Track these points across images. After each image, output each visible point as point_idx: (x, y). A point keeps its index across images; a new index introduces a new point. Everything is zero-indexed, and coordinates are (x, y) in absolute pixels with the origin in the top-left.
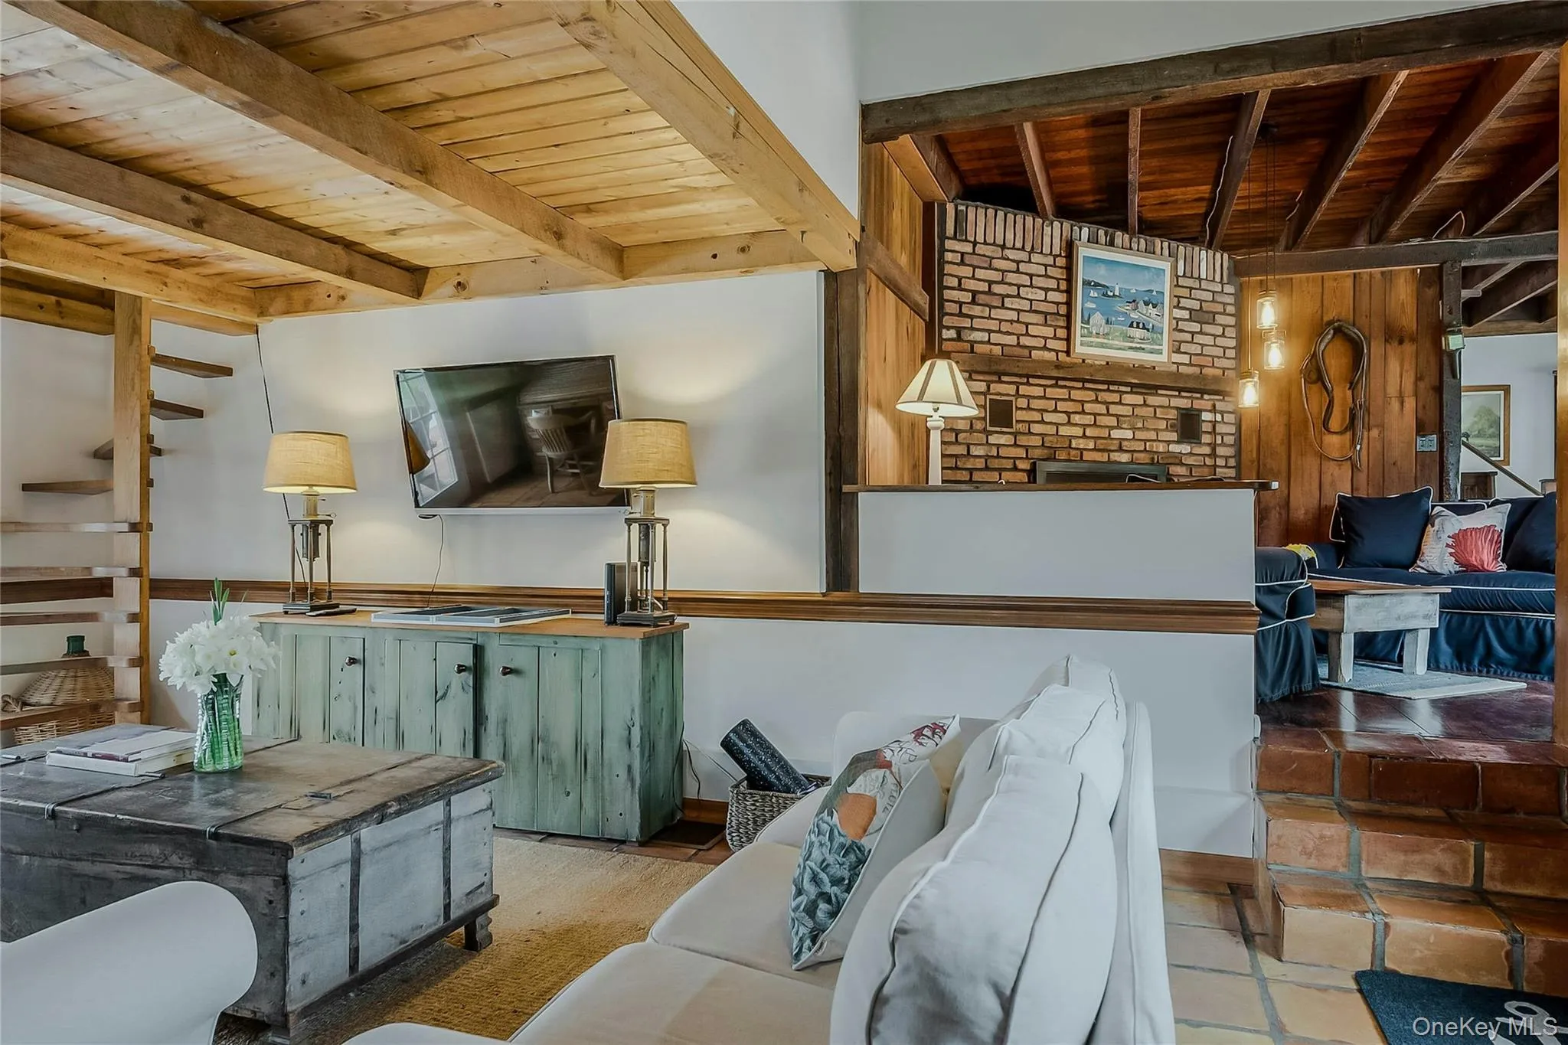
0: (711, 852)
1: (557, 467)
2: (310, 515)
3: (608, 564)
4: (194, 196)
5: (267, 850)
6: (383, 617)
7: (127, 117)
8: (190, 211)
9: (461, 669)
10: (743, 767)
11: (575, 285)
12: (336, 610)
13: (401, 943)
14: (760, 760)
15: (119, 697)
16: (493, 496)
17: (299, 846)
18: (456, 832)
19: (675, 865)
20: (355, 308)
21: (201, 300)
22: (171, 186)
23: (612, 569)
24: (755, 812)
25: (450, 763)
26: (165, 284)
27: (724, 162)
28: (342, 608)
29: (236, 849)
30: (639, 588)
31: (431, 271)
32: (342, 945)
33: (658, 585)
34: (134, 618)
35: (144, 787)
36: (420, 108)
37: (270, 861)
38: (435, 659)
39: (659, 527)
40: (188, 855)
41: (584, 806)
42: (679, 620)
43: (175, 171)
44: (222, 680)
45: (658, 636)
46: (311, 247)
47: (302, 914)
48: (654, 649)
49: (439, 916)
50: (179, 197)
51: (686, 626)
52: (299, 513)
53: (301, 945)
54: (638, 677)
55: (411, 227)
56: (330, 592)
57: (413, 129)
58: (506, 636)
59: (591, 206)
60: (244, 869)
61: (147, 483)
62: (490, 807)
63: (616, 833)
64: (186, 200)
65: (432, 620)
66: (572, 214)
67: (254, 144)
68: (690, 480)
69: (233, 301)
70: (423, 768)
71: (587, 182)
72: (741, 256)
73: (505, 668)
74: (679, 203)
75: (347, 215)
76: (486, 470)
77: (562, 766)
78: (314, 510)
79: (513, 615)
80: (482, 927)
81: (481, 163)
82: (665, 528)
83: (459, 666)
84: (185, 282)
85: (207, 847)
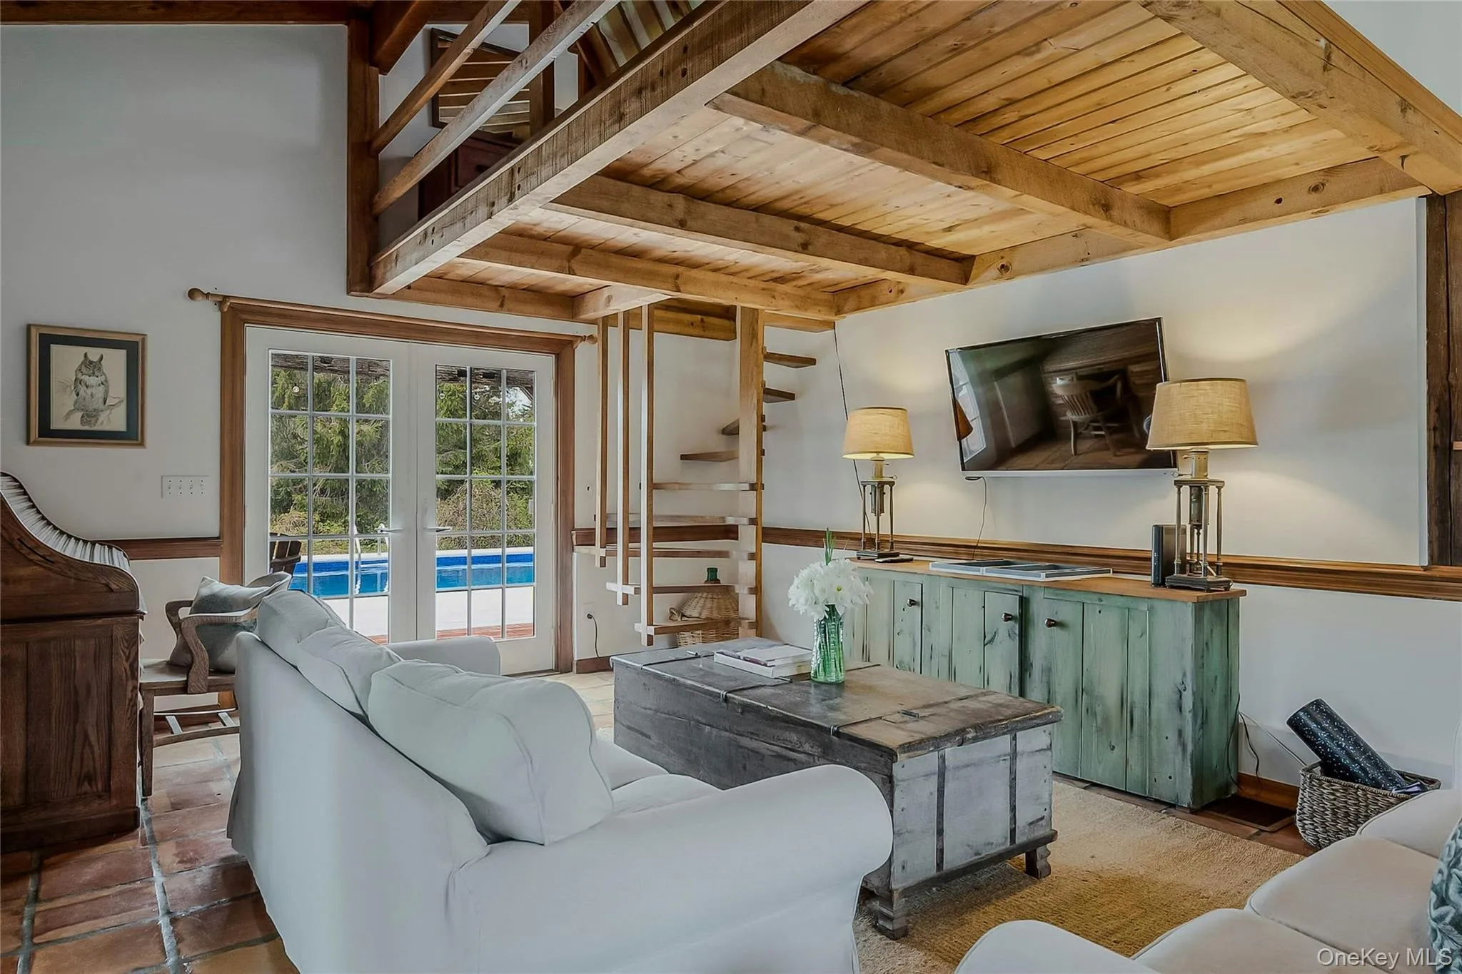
0: (1274, 835)
1: (1081, 430)
2: (878, 477)
3: (1155, 526)
4: (802, 225)
5: (876, 752)
6: (941, 567)
7: (766, 173)
8: (800, 238)
9: (1008, 618)
10: (1317, 752)
11: (1117, 253)
12: (897, 558)
13: (976, 854)
14: (1339, 746)
15: (742, 616)
16: (1021, 460)
17: (902, 753)
18: (1021, 765)
19: (1235, 841)
20: (913, 299)
21: (797, 307)
22: (786, 220)
23: (1159, 531)
24: (1335, 802)
25: (1011, 702)
26: (774, 297)
27: (1310, 99)
28: (902, 557)
29: (853, 747)
30: (1188, 551)
31: (977, 258)
32: (931, 843)
33: (1212, 549)
34: (752, 557)
35: (780, 687)
36: (988, 116)
37: (878, 761)
38: (984, 607)
39: (1213, 490)
40: (817, 745)
41: (1130, 763)
42: (1235, 587)
43: (791, 208)
44: (832, 610)
45: (1212, 602)
46: (883, 252)
47: (902, 810)
48: (1207, 614)
49: (1006, 838)
50: (792, 228)
51: (1244, 593)
52: (868, 476)
53: (902, 836)
54: (1190, 642)
55: (966, 222)
56: (892, 543)
57: (979, 135)
58: (1051, 591)
59: (1140, 174)
60: (859, 764)
61: (761, 453)
62: (1050, 748)
63: (1167, 796)
64: (797, 229)
65: (983, 571)
66: (1121, 184)
67: (851, 175)
68: (1250, 441)
69: (817, 305)
70: (990, 702)
71: (1141, 150)
72: (1315, 196)
73: (1049, 620)
74: (1243, 152)
75: (910, 221)
76: (1010, 434)
77: (1106, 719)
78: (879, 473)
79: (1056, 571)
80: (1042, 857)
81: (1036, 153)
82: (1219, 490)
83: (1006, 615)
84: (786, 294)
85: (831, 741)
